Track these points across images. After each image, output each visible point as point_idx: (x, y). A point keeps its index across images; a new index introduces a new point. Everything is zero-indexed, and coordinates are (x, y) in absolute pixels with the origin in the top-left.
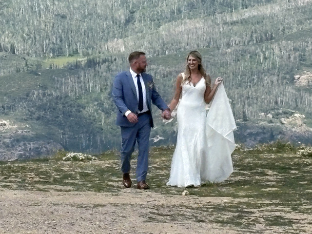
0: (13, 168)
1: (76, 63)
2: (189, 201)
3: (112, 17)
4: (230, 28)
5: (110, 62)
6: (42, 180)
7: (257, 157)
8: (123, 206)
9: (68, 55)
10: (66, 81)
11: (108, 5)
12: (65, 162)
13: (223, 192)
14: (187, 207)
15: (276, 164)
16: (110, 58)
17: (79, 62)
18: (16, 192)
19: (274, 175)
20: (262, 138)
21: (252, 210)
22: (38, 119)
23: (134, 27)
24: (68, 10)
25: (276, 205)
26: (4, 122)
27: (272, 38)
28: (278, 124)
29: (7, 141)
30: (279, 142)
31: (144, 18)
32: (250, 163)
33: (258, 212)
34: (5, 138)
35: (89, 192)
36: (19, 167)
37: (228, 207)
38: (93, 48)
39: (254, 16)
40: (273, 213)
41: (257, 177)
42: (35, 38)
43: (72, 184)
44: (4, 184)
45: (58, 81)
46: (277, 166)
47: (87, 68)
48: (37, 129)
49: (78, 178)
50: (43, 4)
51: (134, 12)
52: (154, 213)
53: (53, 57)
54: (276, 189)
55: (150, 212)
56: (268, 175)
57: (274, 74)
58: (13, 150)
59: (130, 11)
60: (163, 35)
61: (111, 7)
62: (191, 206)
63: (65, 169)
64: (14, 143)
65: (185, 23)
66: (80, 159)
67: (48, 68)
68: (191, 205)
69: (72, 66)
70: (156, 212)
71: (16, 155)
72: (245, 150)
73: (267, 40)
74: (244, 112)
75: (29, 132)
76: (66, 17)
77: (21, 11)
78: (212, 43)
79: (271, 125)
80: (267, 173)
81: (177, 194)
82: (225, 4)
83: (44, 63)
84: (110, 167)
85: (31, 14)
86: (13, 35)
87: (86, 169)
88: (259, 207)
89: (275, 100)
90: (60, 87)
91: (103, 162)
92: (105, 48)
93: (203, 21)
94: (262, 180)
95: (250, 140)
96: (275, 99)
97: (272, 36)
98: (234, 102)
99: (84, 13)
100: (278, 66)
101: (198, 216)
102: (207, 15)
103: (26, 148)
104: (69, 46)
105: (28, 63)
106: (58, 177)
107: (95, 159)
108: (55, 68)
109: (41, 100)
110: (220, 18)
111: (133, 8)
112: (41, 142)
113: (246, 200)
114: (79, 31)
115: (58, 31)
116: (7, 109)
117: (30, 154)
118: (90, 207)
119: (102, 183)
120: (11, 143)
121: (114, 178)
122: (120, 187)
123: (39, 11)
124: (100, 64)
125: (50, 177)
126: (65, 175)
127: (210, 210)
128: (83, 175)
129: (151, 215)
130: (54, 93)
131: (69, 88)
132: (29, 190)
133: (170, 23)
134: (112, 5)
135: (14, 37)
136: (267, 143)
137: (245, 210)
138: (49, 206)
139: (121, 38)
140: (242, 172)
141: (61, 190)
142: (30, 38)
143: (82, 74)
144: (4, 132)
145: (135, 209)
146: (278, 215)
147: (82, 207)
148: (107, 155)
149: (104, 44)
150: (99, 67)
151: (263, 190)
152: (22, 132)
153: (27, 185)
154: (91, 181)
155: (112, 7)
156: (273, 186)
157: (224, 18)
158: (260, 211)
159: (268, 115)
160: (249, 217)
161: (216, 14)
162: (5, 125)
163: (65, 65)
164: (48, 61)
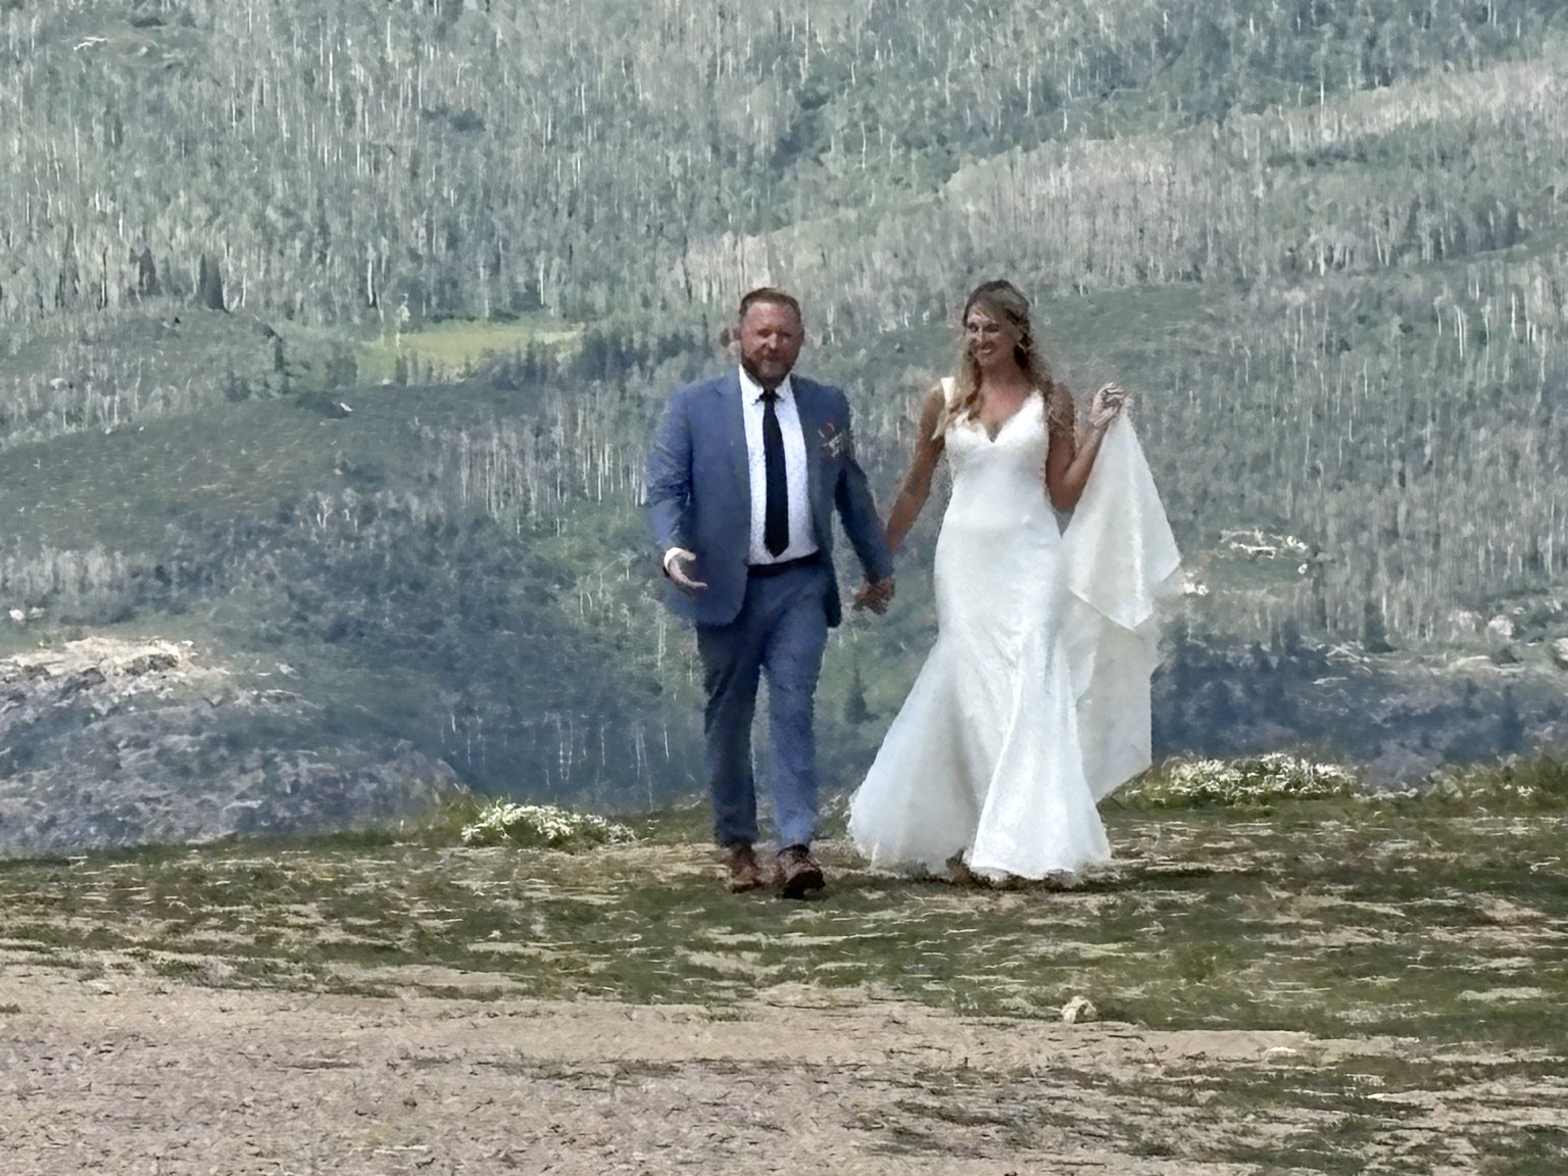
0: (213, 876)
1: (531, 356)
2: (1095, 1048)
3: (712, 126)
4: (1304, 180)
5: (700, 353)
6: (356, 939)
7: (1436, 831)
8: (764, 1074)
9: (487, 314)
10: (477, 446)
11: (689, 67)
12: (471, 852)
13: (1267, 1006)
14: (1085, 1081)
15: (1534, 868)
16: (697, 331)
17: (544, 348)
18: (230, 999)
19: (1524, 921)
20: (1458, 739)
21: (1415, 1097)
22: (337, 633)
23: (820, 176)
24: (492, 90)
25: (1535, 1071)
26: (168, 649)
27: (1513, 235)
28: (1545, 669)
29: (181, 742)
30: (1547, 759)
31: (871, 129)
32: (1401, 863)
33: (1442, 1107)
34: (167, 729)
35: (595, 1004)
36: (240, 872)
37: (1294, 1080)
38: (614, 280)
39: (1425, 126)
40: (1517, 1112)
41: (1440, 934)
42: (324, 229)
43: (507, 963)
44: (169, 956)
45: (436, 443)
46: (1540, 876)
47: (581, 382)
48: (329, 687)
49: (538, 929)
50: (364, 61)
51: (821, 100)
52: (921, 1110)
53: (415, 326)
54: (1535, 992)
55: (900, 1104)
56: (1491, 922)
57: (1522, 419)
58: (211, 788)
59: (798, 94)
60: (967, 217)
61: (703, 71)
62: (1105, 1076)
63: (475, 885)
64: (214, 756)
65: (1078, 158)
66: (552, 834)
67: (386, 382)
68: (1105, 1069)
69: (505, 371)
70: (932, 1102)
71: (223, 814)
72: (1379, 795)
73: (1489, 243)
74: (1371, 608)
75: (290, 699)
76: (480, 125)
77: (255, 95)
78: (1211, 259)
79: (1506, 670)
80: (1490, 913)
81: (1035, 1016)
82: (1279, 64)
83: (367, 352)
84: (701, 878)
85: (302, 110)
86: (216, 213)
87: (577, 888)
88: (1449, 1083)
89: (1527, 548)
90: (447, 474)
91: (662, 850)
92: (676, 284)
93: (1170, 145)
94: (1460, 949)
95: (1402, 745)
96: (1528, 539)
97: (1513, 224)
98: (1321, 557)
99: (571, 106)
100: (1542, 376)
101: (1140, 1128)
102: (1188, 120)
103: (277, 780)
104: (495, 269)
105: (288, 356)
106: (438, 923)
107: (623, 838)
108: (421, 381)
109: (349, 538)
110: (1251, 135)
111: (816, 79)
112: (351, 750)
113: (1382, 1044)
114: (546, 195)
115: (438, 190)
116: (181, 585)
117: (294, 808)
118: (598, 1076)
119: (655, 955)
120: (201, 753)
121: (718, 934)
122: (749, 979)
123: (346, 93)
124: (650, 362)
125: (397, 925)
126: (471, 916)
127: (1203, 1096)
128: (563, 918)
129: (906, 1120)
130: (414, 503)
131: (493, 481)
132: (292, 989)
133: (1002, 158)
134: (712, 65)
135: (220, 220)
136: (1488, 760)
137: (1378, 1096)
138: (394, 1067)
139: (754, 230)
140: (1360, 905)
141: (452, 993)
142: (299, 226)
143: (557, 409)
144: (170, 702)
145: (824, 1088)
146: (1543, 1123)
147: (560, 1076)
148: (685, 815)
149: (673, 259)
150: (643, 375)
151: (1470, 995)
152: (257, 700)
153: (281, 962)
154: (606, 948)
155: (712, 75)
156: (1521, 979)
157: (1274, 133)
158: (1452, 1104)
159: (1493, 623)
160: (1399, 1132)
161: (1235, 110)
162: (170, 662)
163: (476, 362)
164: (389, 342)
